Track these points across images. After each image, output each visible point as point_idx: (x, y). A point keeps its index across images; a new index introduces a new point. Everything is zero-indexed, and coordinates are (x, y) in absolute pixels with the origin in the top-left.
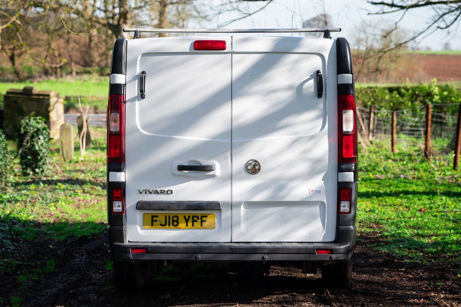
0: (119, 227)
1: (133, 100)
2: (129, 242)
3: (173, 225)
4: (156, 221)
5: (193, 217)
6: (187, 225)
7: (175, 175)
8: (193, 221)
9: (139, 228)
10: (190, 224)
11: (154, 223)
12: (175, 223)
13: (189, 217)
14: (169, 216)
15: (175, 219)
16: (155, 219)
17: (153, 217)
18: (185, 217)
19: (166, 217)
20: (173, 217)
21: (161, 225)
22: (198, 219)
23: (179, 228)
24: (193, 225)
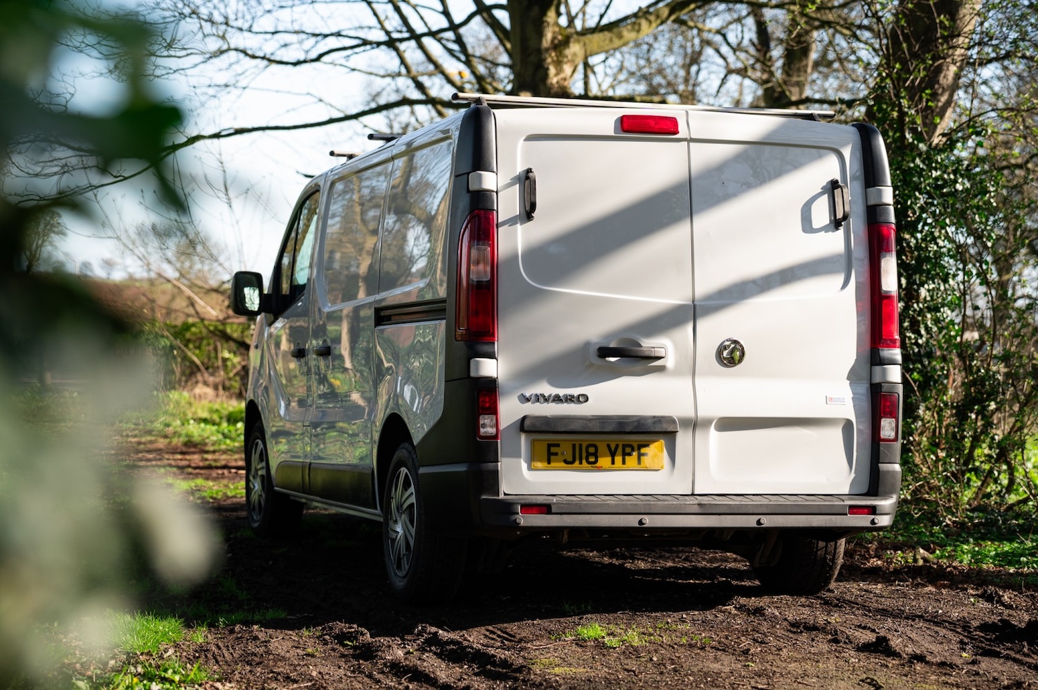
0: (491, 465)
2: (505, 494)
3: (589, 463)
4: (556, 454)
5: (624, 446)
6: (613, 463)
7: (591, 365)
8: (624, 454)
9: (524, 466)
10: (618, 459)
11: (552, 457)
12: (592, 459)
13: (617, 446)
14: (581, 446)
15: (592, 450)
16: (553, 450)
17: (549, 446)
18: (609, 446)
19: (574, 446)
20: (588, 446)
21: (566, 462)
22: (633, 450)
23: (600, 469)
24: (624, 463)
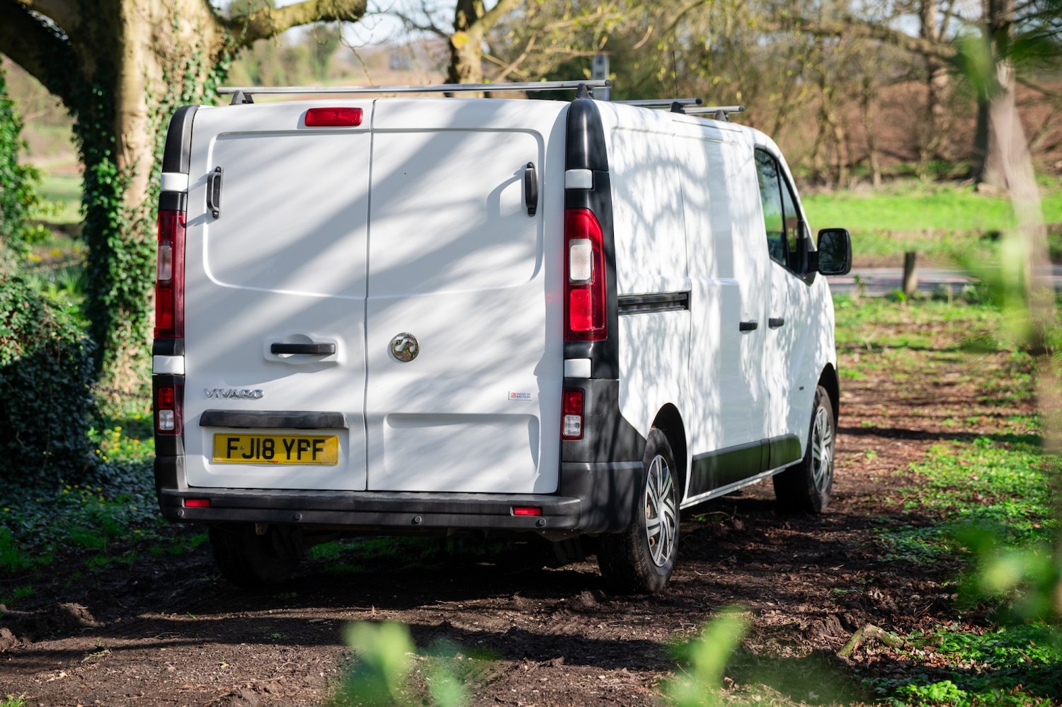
0: (169, 459)
1: (198, 221)
2: (190, 487)
3: (265, 457)
4: (235, 448)
5: (300, 441)
6: (288, 458)
7: (267, 362)
8: (300, 450)
9: (205, 461)
10: (294, 455)
11: (232, 451)
12: (268, 453)
13: (293, 441)
14: (258, 440)
15: (269, 445)
16: (233, 444)
17: (230, 440)
18: (285, 441)
19: (252, 440)
20: (265, 441)
21: (244, 456)
22: (308, 445)
23: (275, 463)
24: (299, 457)
